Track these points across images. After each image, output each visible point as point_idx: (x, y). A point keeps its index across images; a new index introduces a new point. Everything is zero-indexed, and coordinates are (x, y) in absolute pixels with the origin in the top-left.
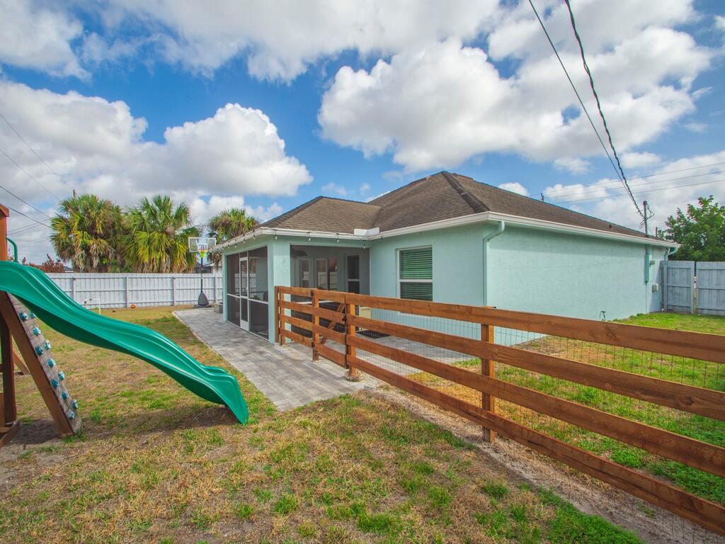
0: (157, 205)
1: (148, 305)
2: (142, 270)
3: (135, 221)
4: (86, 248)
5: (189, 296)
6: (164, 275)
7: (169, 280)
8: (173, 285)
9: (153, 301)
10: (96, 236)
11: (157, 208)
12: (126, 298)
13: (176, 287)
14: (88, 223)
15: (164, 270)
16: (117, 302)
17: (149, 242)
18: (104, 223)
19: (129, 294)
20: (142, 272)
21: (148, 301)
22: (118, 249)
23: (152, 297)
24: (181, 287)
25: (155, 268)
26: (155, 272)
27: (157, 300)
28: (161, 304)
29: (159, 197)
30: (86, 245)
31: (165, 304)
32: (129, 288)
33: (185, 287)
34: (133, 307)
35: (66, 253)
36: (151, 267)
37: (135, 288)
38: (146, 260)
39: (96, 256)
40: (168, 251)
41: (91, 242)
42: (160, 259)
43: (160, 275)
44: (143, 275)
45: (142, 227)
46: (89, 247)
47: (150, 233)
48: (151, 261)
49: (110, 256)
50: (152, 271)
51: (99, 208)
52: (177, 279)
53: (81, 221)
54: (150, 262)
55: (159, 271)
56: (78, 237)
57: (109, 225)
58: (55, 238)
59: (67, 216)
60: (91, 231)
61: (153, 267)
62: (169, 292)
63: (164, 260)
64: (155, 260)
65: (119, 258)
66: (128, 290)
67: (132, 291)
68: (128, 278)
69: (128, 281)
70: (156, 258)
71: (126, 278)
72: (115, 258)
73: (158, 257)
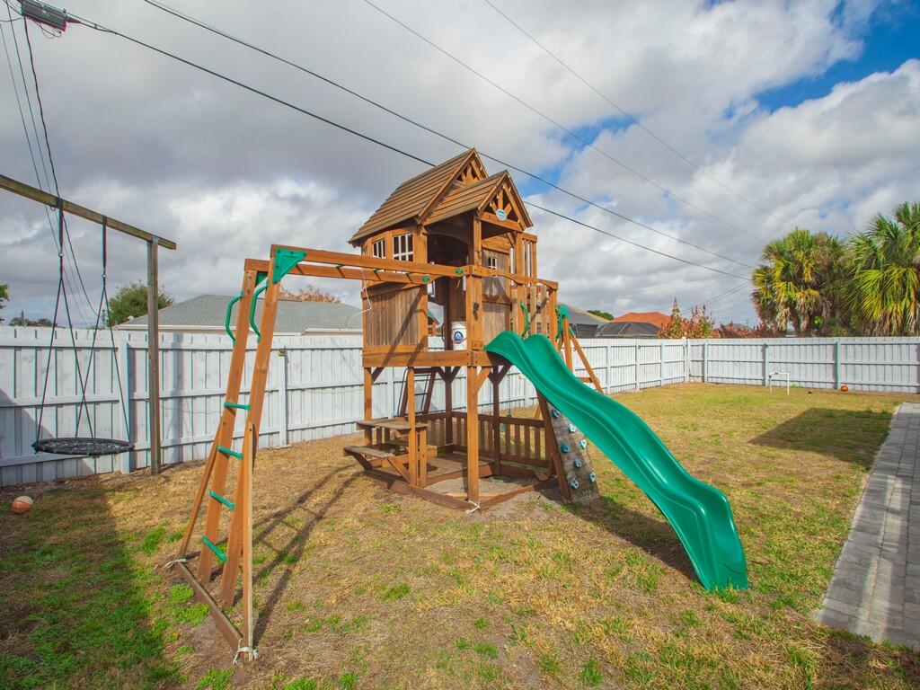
0: (900, 220)
1: (873, 388)
2: (872, 331)
3: (858, 255)
4: (791, 304)
9: (880, 382)
10: (806, 286)
11: (900, 226)
12: (835, 375)
14: (793, 271)
15: (912, 332)
16: (822, 379)
17: (883, 285)
18: (816, 265)
19: (841, 369)
20: (871, 335)
22: (837, 301)
23: (881, 376)
25: (894, 327)
26: (895, 335)
27: (888, 382)
28: (896, 389)
29: (906, 206)
30: (790, 299)
31: (905, 390)
32: (841, 359)
34: (844, 390)
35: (767, 312)
37: (850, 360)
38: (878, 315)
39: (804, 314)
41: (798, 295)
42: (905, 312)
43: (904, 339)
44: (872, 340)
45: (872, 263)
46: (795, 302)
47: (886, 268)
48: (888, 317)
49: (824, 313)
50: (889, 333)
51: (810, 246)
53: (785, 270)
54: (885, 319)
55: (902, 332)
56: (783, 291)
57: (823, 268)
58: (757, 295)
59: (770, 264)
60: (797, 280)
61: (891, 326)
63: (912, 314)
64: (894, 314)
65: (838, 314)
66: (839, 363)
67: (846, 364)
68: (839, 345)
69: (840, 349)
70: (896, 311)
71: (836, 344)
72: (833, 314)
73: (900, 309)
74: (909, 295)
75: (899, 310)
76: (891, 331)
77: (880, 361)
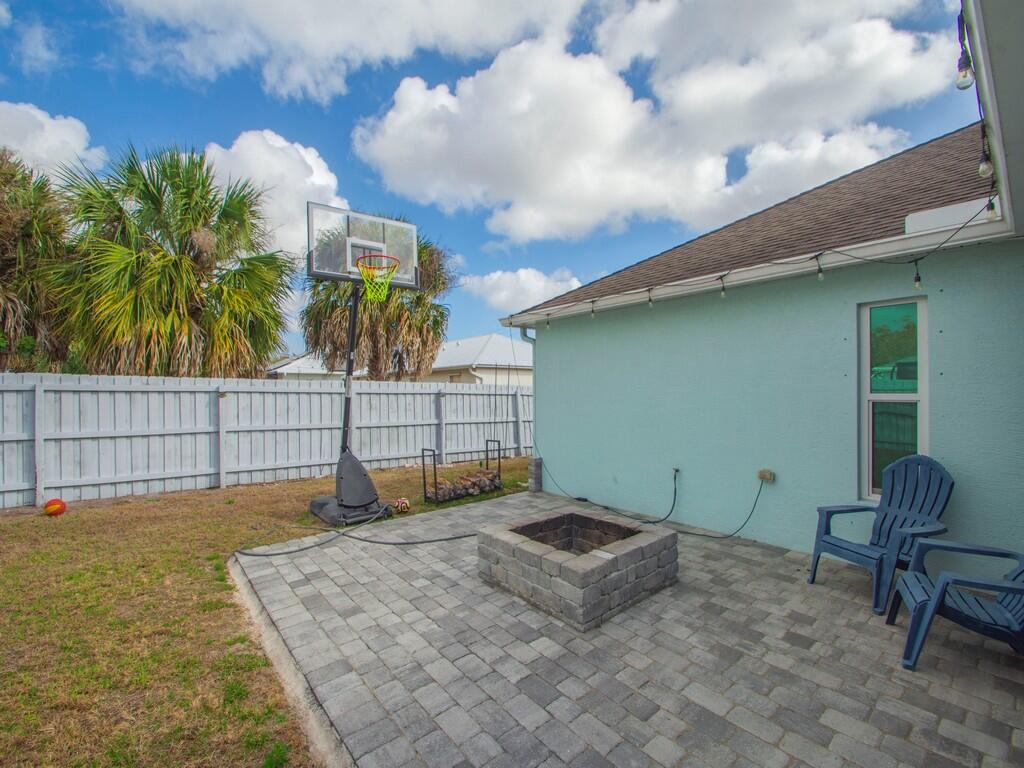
2: (114, 367)
5: (270, 454)
6: (186, 383)
7: (203, 399)
8: (216, 417)
9: (140, 475)
12: (31, 469)
13: (228, 423)
15: (184, 370)
19: (45, 454)
21: (125, 475)
22: (40, 302)
23: (141, 461)
24: (245, 425)
25: (155, 361)
26: (155, 375)
27: (156, 473)
28: (171, 486)
31: (188, 484)
32: (45, 428)
33: (258, 425)
36: (141, 360)
37: (69, 430)
38: (124, 335)
40: (195, 313)
42: (172, 335)
43: (171, 383)
48: (144, 341)
50: (147, 370)
52: (231, 397)
54: (138, 345)
55: (169, 369)
61: (148, 358)
62: (204, 442)
63: (185, 340)
64: (155, 337)
65: (43, 331)
66: (40, 437)
67: (58, 440)
68: (39, 392)
69: (44, 403)
70: (158, 330)
71: (33, 391)
72: (32, 331)
73: (165, 329)
74: (177, 307)
75: (162, 331)
76: (148, 367)
77: (139, 428)
